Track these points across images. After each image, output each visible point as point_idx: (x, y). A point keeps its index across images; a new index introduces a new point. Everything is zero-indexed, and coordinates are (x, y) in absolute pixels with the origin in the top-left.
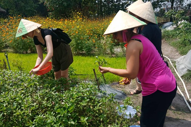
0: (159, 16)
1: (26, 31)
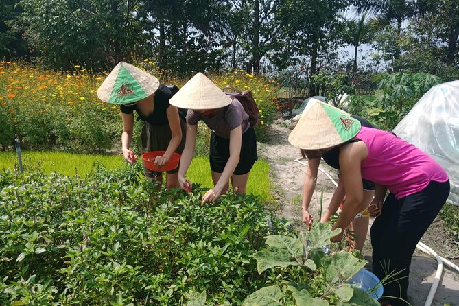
1: (142, 92)
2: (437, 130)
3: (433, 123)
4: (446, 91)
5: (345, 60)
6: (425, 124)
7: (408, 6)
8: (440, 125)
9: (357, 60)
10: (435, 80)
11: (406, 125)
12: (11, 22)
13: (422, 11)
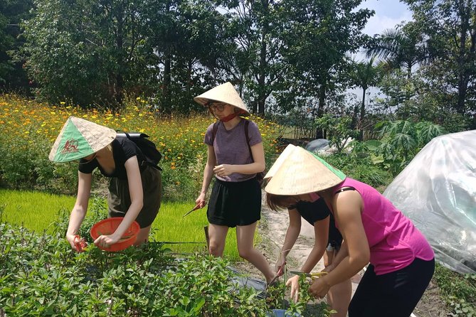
0: (297, 126)
1: (88, 149)
2: (436, 185)
3: (432, 177)
4: (447, 143)
5: (353, 103)
6: (425, 178)
7: (418, 51)
8: (440, 181)
9: (365, 103)
10: (438, 130)
11: (404, 178)
12: (12, 52)
13: (432, 56)
